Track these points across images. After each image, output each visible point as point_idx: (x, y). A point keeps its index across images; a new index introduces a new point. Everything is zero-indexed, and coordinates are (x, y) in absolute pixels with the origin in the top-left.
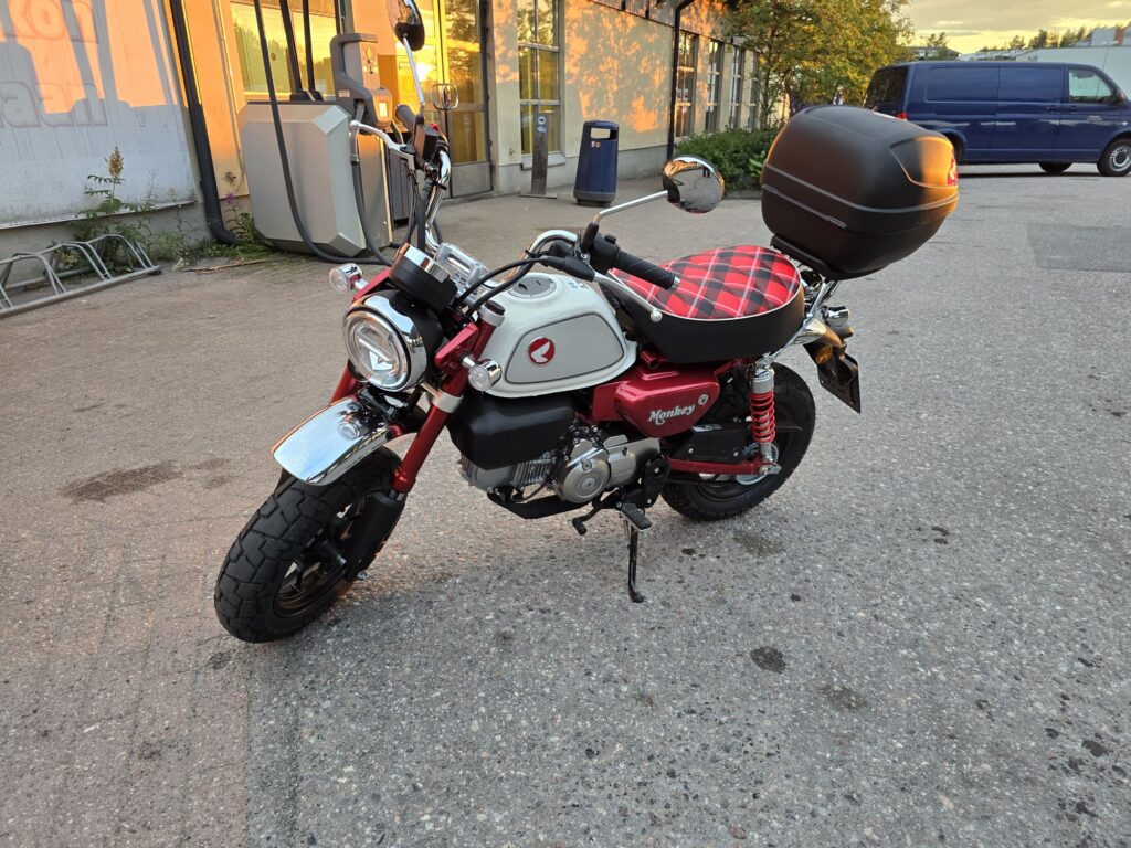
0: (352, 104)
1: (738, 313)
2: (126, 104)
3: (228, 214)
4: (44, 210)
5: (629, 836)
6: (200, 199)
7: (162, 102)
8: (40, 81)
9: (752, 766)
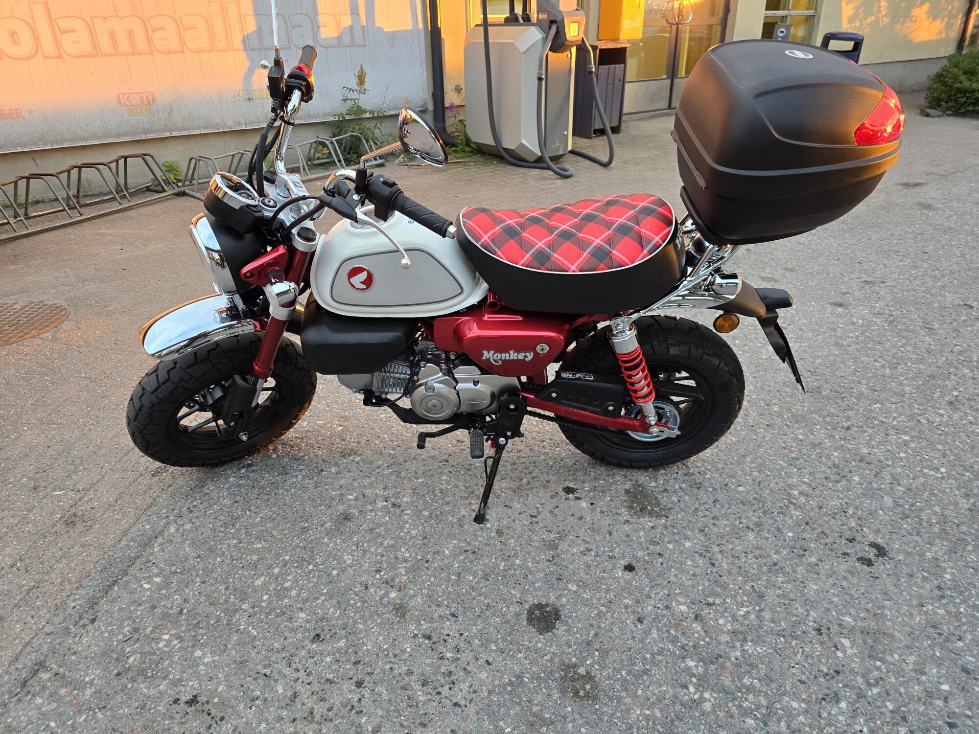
0: (547, 24)
1: (573, 268)
2: (382, 29)
3: (451, 121)
4: (312, 112)
5: (280, 719)
6: (431, 107)
7: (410, 26)
8: (320, 12)
9: (432, 708)
